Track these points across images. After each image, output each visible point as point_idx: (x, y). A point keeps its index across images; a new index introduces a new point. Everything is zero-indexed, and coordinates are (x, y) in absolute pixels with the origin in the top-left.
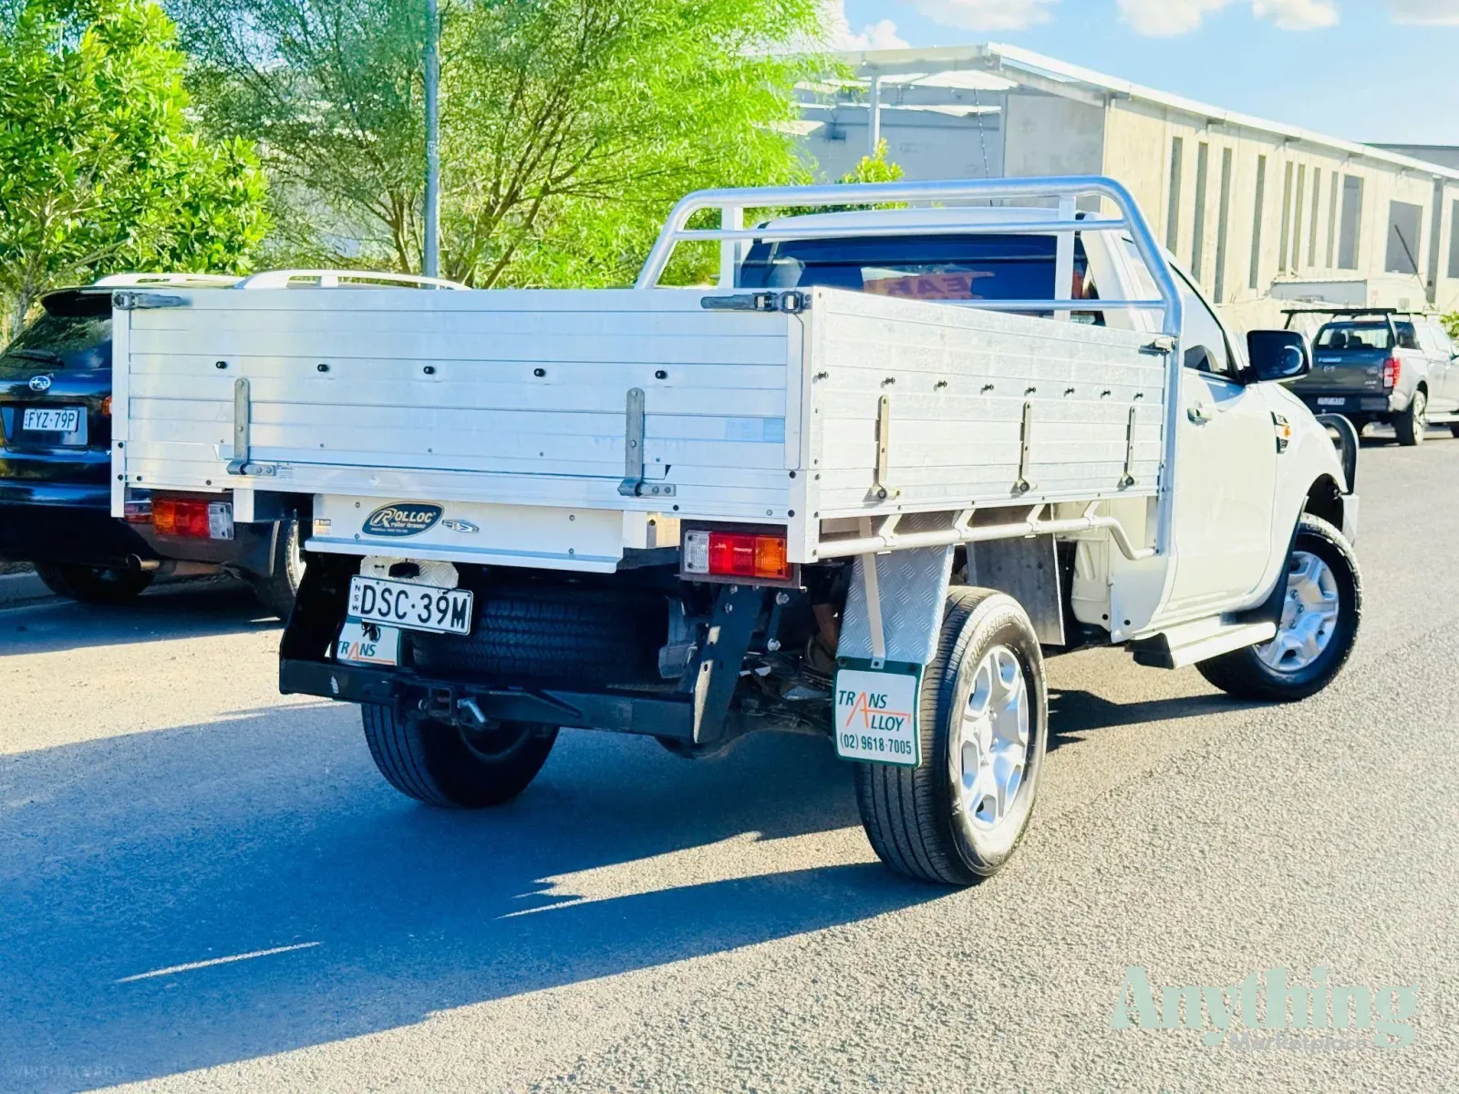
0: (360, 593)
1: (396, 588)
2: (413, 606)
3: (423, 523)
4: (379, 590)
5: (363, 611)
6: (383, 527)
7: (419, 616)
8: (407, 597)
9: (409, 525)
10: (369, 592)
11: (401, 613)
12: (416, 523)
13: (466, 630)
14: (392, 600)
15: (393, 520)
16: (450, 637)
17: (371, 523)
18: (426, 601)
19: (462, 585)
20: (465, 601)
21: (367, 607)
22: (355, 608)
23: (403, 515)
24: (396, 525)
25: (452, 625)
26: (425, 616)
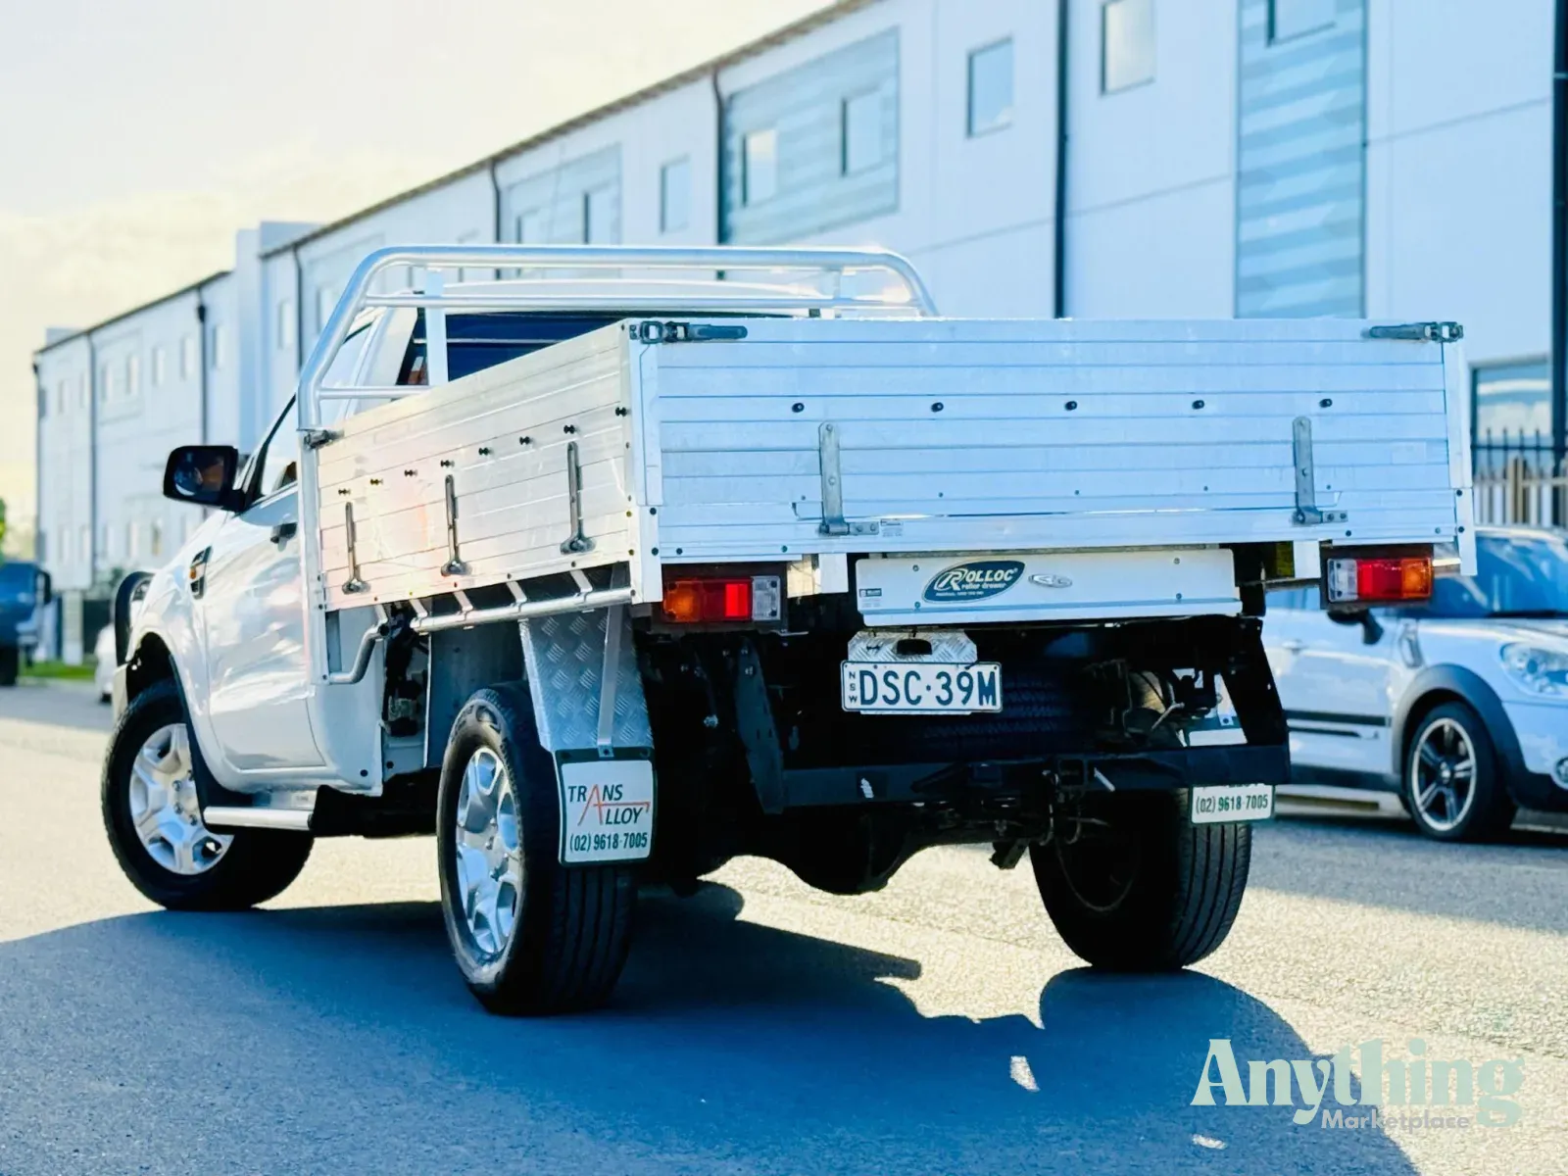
0: (857, 681)
1: (902, 670)
2: (929, 688)
3: (1003, 581)
4: (879, 673)
5: (864, 701)
6: (951, 590)
7: (938, 698)
8: (918, 678)
9: (985, 586)
10: (868, 680)
11: (913, 697)
12: (994, 582)
13: (998, 707)
14: (900, 684)
15: (964, 582)
16: (978, 717)
17: (935, 588)
18: (944, 680)
19: (983, 657)
20: (992, 674)
21: (869, 695)
22: (853, 699)
23: (976, 576)
24: (967, 587)
25: (981, 703)
26: (945, 696)
